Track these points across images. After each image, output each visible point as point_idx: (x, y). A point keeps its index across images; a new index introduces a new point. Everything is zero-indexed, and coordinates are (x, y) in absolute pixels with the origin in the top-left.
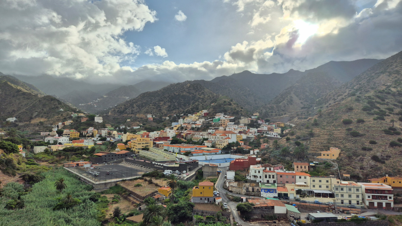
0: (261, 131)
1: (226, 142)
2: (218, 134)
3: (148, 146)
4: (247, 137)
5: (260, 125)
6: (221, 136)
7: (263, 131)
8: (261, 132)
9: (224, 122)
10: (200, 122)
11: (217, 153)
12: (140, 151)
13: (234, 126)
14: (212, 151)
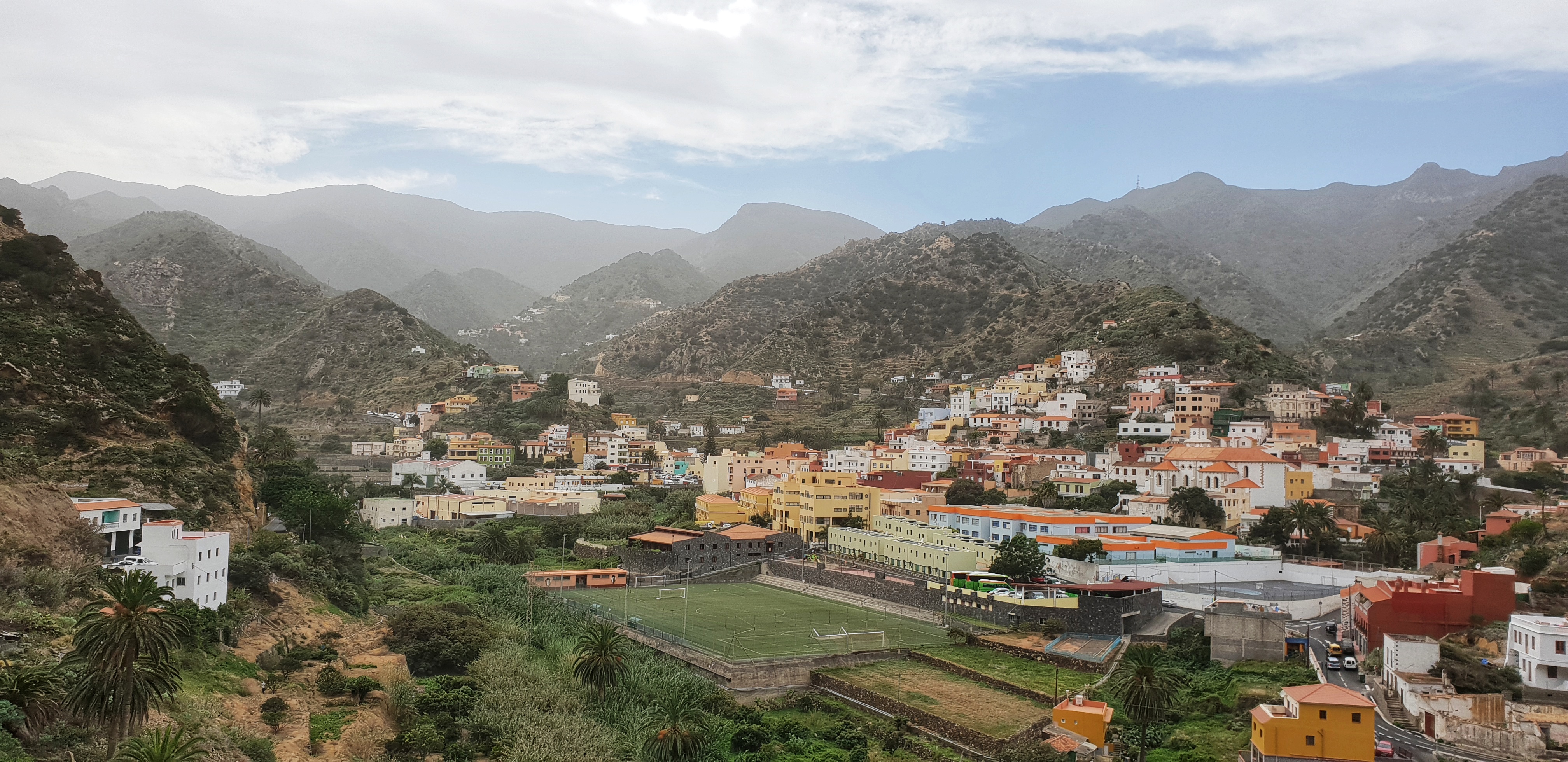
0: (1386, 452)
1: (1241, 502)
2: (1187, 464)
3: (859, 509)
4: (1334, 481)
5: (1374, 422)
6: (1205, 475)
7: (1394, 452)
8: (1385, 457)
9: (1194, 408)
10: (1063, 406)
11: (1221, 553)
12: (833, 530)
13: (1249, 430)
14: (1192, 542)
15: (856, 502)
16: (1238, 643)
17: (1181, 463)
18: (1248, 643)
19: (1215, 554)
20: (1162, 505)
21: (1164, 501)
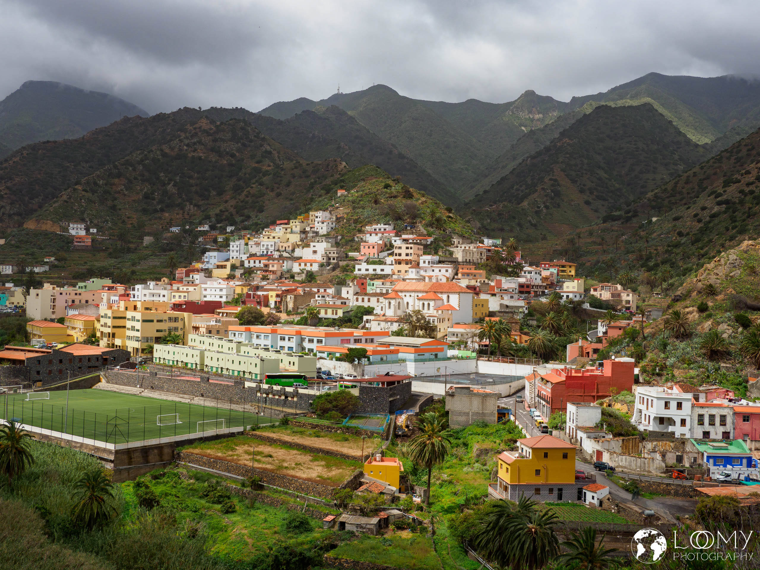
0: (528, 286)
1: (446, 320)
2: (408, 294)
3: (176, 329)
4: (501, 305)
5: (520, 267)
6: (421, 302)
7: (533, 286)
8: (528, 290)
9: (407, 255)
10: (315, 252)
11: (440, 355)
12: (156, 346)
13: (443, 270)
14: (421, 347)
15: (173, 325)
16: (467, 414)
17: (403, 294)
18: (474, 414)
19: (436, 355)
20: (394, 324)
21: (396, 320)
